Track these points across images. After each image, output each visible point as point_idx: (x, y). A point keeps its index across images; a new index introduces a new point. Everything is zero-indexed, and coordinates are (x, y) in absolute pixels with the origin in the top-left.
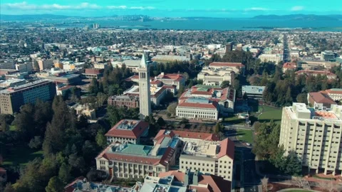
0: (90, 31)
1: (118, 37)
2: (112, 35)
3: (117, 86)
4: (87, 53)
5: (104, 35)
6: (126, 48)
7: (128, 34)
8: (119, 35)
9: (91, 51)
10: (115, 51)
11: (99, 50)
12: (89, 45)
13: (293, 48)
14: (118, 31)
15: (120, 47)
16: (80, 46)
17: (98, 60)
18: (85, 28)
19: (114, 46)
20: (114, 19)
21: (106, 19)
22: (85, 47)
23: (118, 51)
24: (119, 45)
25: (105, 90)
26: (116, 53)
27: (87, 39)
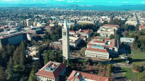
0: (54, 10)
1: (64, 13)
2: (62, 12)
3: (58, 35)
4: (50, 19)
5: (59, 12)
6: (67, 17)
7: (69, 11)
8: (65, 12)
9: (51, 18)
10: (62, 18)
11: (55, 18)
12: (52, 16)
13: (141, 19)
14: (65, 10)
15: (64, 17)
16: (48, 16)
17: (53, 22)
18: (52, 9)
19: (62, 16)
20: (64, 6)
21: (61, 6)
22: (50, 17)
23: (63, 18)
24: (64, 16)
25: (51, 37)
26: (62, 19)
27: (52, 13)
